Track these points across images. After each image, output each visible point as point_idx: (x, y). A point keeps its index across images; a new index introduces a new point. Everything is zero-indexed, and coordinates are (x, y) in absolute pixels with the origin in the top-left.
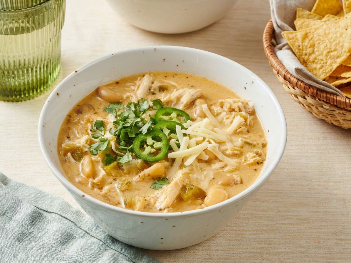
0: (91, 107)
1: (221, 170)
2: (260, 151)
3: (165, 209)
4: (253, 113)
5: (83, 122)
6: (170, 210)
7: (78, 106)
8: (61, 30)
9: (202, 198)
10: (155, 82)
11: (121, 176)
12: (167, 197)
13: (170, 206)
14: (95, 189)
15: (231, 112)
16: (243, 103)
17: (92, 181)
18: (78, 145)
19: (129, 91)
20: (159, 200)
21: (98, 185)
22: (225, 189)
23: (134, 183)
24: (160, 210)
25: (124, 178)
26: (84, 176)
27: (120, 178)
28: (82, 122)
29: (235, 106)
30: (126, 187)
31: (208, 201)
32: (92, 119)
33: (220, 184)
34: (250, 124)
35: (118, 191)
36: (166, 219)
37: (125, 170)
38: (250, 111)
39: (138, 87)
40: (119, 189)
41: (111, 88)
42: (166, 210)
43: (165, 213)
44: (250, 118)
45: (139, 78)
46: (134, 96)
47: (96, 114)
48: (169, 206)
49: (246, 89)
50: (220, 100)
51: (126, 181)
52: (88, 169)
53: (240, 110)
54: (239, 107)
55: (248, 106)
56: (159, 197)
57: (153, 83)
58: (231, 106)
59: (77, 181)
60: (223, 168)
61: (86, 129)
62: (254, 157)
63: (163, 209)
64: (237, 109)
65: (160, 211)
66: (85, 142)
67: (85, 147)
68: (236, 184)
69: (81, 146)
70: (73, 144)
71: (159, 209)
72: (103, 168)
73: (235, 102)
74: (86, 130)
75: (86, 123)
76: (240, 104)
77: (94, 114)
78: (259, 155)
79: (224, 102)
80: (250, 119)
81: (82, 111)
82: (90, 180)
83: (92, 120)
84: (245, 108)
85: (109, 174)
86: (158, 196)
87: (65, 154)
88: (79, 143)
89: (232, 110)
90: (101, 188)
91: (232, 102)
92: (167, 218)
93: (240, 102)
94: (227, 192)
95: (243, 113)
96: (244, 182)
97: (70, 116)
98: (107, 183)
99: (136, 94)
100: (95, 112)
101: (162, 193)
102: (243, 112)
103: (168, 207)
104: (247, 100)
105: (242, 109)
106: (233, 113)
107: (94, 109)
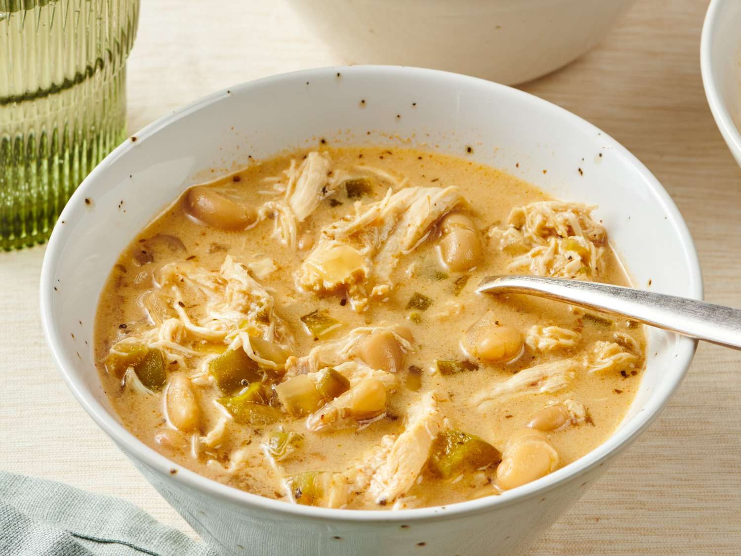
0: (176, 244)
1: (531, 391)
2: (627, 336)
3: (394, 501)
4: (602, 241)
5: (159, 283)
6: (408, 501)
7: (142, 241)
8: (127, 58)
9: (488, 468)
10: (337, 172)
11: (272, 422)
12: (399, 468)
13: (408, 492)
14: (211, 462)
15: (545, 237)
16: (576, 212)
17: (199, 440)
18: (152, 345)
19: (270, 198)
20: (378, 477)
21: (216, 450)
22: (549, 441)
23: (311, 439)
24: (383, 503)
25: (280, 427)
26: (176, 429)
27: (271, 427)
28: (158, 285)
29: (557, 221)
30: (290, 449)
31: (508, 473)
32: (182, 274)
33: (534, 428)
34: (597, 269)
35: (272, 461)
36: (403, 527)
37: (285, 405)
38: (595, 235)
39: (294, 186)
40: (274, 456)
41: (223, 191)
42: (398, 505)
43: (397, 511)
44: (597, 253)
45: (293, 163)
46: (285, 209)
47: (191, 261)
48: (406, 490)
49: (582, 173)
50: (515, 209)
51: (291, 436)
52: (184, 410)
53: (570, 232)
54: (567, 223)
55: (590, 221)
56: (378, 468)
57: (330, 174)
58: (545, 222)
59: (158, 441)
60: (534, 384)
61: (169, 301)
62: (614, 352)
63: (390, 500)
64: (562, 230)
65: (384, 507)
66: (168, 338)
67: (171, 350)
68: (574, 424)
69: (161, 349)
70: (138, 345)
71: (378, 501)
72: (223, 403)
73: (556, 211)
74: (170, 306)
75: (167, 287)
76: (569, 215)
77: (187, 260)
78: (628, 347)
79: (525, 212)
80: (596, 256)
81: (154, 255)
82: (194, 439)
83: (181, 277)
84: (583, 225)
85: (240, 419)
86: (374, 466)
87: (120, 373)
88: (154, 341)
89: (547, 232)
90: (225, 459)
91: (549, 211)
92: (404, 524)
93: (569, 210)
94: (554, 448)
95: (580, 239)
96: (595, 417)
97: (122, 268)
98: (238, 443)
99: (289, 205)
100: (187, 256)
101: (385, 458)
102: (580, 236)
103: (403, 496)
104: (588, 204)
105: (577, 228)
106: (552, 240)
107: (185, 249)
